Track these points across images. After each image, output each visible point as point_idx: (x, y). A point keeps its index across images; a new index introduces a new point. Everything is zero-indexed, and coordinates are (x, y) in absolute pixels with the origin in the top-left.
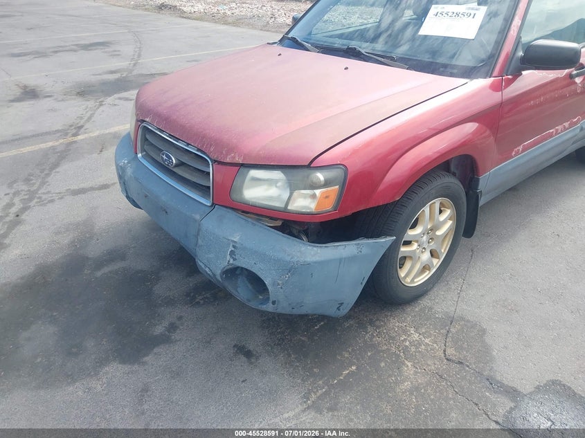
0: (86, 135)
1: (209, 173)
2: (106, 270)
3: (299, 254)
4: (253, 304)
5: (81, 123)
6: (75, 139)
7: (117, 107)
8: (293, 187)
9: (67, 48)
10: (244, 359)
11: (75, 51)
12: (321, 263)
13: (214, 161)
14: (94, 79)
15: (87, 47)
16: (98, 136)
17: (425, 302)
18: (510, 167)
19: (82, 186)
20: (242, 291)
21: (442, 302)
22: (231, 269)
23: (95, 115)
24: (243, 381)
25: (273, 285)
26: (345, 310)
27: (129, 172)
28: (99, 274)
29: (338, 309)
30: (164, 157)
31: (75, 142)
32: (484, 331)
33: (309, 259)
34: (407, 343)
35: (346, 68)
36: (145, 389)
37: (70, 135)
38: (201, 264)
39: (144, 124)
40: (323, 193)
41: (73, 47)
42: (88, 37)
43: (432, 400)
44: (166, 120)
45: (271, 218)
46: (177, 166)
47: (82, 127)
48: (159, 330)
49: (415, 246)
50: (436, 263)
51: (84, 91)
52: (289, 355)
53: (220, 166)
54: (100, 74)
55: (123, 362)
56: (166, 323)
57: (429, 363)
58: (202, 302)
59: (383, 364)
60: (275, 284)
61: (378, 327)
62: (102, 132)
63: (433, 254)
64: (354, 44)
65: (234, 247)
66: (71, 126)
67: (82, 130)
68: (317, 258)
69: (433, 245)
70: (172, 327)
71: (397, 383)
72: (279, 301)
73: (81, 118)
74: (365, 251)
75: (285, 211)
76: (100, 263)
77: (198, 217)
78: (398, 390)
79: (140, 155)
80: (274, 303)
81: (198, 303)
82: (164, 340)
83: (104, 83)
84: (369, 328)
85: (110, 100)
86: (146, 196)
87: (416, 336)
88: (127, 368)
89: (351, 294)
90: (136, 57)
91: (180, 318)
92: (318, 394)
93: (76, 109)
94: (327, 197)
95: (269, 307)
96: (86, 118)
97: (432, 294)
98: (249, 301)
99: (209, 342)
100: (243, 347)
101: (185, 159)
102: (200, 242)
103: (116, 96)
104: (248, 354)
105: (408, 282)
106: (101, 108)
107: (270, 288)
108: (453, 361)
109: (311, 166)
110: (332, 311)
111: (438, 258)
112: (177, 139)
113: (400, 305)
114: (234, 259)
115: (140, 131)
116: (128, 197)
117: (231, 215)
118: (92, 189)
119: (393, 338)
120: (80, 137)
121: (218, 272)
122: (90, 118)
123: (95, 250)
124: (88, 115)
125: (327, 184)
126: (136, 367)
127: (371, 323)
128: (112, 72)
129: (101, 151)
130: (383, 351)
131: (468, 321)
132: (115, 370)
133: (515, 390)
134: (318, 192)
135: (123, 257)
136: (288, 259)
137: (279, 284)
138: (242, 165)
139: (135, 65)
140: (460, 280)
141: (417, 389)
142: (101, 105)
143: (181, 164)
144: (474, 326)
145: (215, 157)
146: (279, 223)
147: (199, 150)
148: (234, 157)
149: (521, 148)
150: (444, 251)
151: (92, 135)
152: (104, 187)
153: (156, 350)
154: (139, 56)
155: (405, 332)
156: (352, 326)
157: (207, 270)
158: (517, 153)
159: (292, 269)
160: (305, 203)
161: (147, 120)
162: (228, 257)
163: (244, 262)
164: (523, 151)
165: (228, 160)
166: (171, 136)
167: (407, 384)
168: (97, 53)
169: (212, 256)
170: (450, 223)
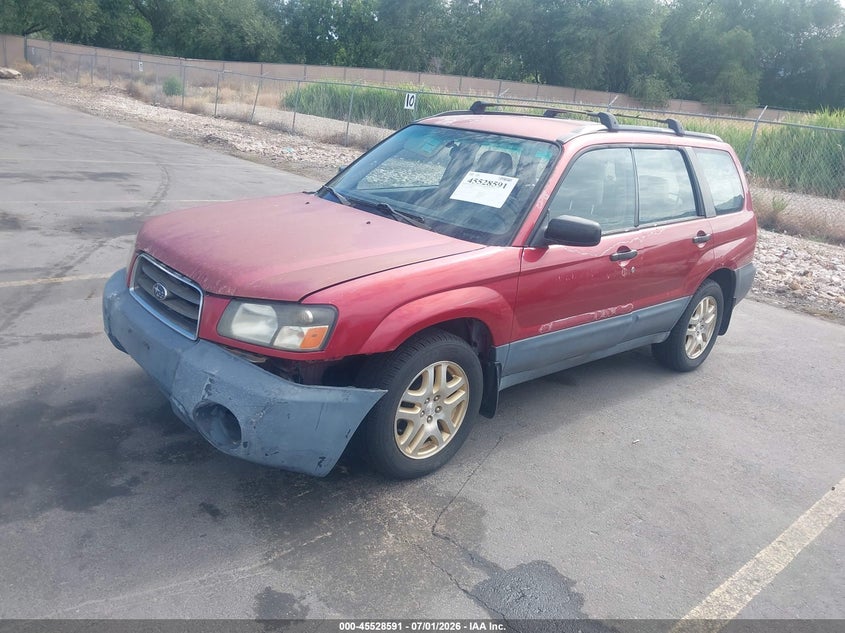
0: (74, 277)
1: (199, 306)
2: (68, 420)
3: (277, 392)
4: (223, 449)
5: (71, 264)
6: (59, 280)
7: (121, 251)
8: (281, 323)
9: (71, 175)
10: (208, 516)
11: (81, 179)
12: (300, 404)
13: (207, 293)
14: (98, 215)
15: (95, 177)
16: (89, 280)
17: (429, 481)
18: (538, 344)
19: (56, 332)
20: (215, 434)
21: (446, 482)
22: (205, 406)
23: (91, 257)
24: (202, 536)
25: (247, 422)
26: (327, 468)
27: (117, 305)
28: (58, 423)
29: (319, 464)
30: (157, 289)
31: (59, 284)
32: (483, 513)
33: (287, 397)
34: (396, 517)
35: (369, 223)
36: (88, 535)
37: (53, 275)
38: (175, 402)
39: (143, 255)
40: (310, 330)
41: (79, 175)
42: (100, 165)
43: (403, 568)
44: (166, 251)
45: (256, 354)
46: (168, 299)
47: (71, 267)
48: (118, 482)
49: (418, 410)
50: (446, 438)
51: (82, 228)
52: (261, 517)
53: (211, 298)
54: (107, 211)
55: (68, 509)
56: (128, 477)
57: (413, 535)
58: (174, 460)
59: (362, 533)
60: (248, 422)
61: (369, 500)
62: (96, 276)
63: (441, 426)
64: (386, 201)
65: (211, 380)
66: (56, 265)
67: (71, 271)
68: (297, 398)
69: (441, 416)
70: (135, 481)
71: (371, 550)
72: (251, 444)
73: (72, 258)
74: (352, 399)
75: (271, 347)
76: (63, 412)
77: (180, 351)
78: (371, 556)
79: (132, 289)
80: (245, 445)
81: (171, 461)
82: (123, 492)
83: (111, 222)
84: (359, 500)
85: (113, 241)
86: (130, 331)
87: (408, 511)
88: (71, 514)
89: (335, 447)
90: (159, 195)
91: (145, 473)
92: (282, 554)
93: (66, 246)
94: (314, 336)
95: (240, 452)
96: (77, 259)
97: (439, 475)
98: (220, 444)
99: (173, 499)
100: (211, 506)
101: (179, 292)
102: (177, 376)
103: (123, 237)
104: (215, 513)
105: (409, 452)
106: (101, 249)
107: (242, 427)
108: (440, 536)
109: (301, 302)
110: (312, 468)
111: (449, 433)
112: (173, 270)
113: (401, 480)
114: (210, 394)
115: (137, 262)
116: (110, 336)
117: (215, 349)
118: (70, 336)
119: (380, 511)
120: (65, 279)
121: (191, 409)
122: (83, 259)
123: (57, 399)
124: (82, 255)
125: (315, 322)
126: (82, 514)
127: (363, 495)
128: (124, 210)
129: (90, 297)
130: (367, 522)
131: (470, 502)
132: (57, 516)
133: (496, 566)
134: (305, 330)
135: (93, 409)
136: (264, 395)
137: (252, 422)
138: (235, 298)
139: (156, 204)
140: (476, 464)
141: (392, 557)
142: (101, 246)
143: (173, 297)
144: (474, 506)
145: (207, 289)
146: (263, 360)
147: (193, 282)
148: (226, 289)
149: (550, 325)
150: (456, 425)
151: (81, 278)
152: (86, 335)
153: (108, 501)
154: (164, 195)
155: (396, 506)
156: (340, 496)
157: (180, 407)
158: (546, 331)
159: (269, 407)
160: (290, 339)
161: (146, 250)
162: (204, 391)
163: (218, 398)
164: (554, 329)
165: (220, 292)
166: (168, 267)
167: (383, 552)
168: (110, 185)
169: (187, 390)
170: (462, 393)
